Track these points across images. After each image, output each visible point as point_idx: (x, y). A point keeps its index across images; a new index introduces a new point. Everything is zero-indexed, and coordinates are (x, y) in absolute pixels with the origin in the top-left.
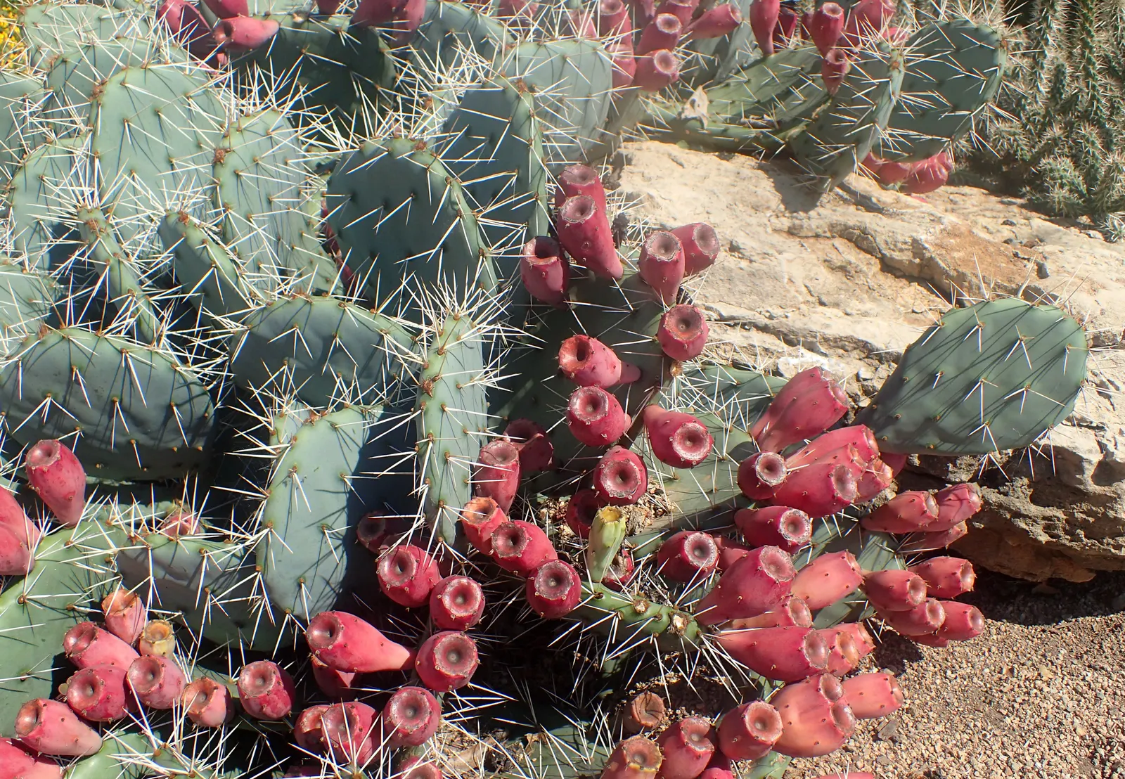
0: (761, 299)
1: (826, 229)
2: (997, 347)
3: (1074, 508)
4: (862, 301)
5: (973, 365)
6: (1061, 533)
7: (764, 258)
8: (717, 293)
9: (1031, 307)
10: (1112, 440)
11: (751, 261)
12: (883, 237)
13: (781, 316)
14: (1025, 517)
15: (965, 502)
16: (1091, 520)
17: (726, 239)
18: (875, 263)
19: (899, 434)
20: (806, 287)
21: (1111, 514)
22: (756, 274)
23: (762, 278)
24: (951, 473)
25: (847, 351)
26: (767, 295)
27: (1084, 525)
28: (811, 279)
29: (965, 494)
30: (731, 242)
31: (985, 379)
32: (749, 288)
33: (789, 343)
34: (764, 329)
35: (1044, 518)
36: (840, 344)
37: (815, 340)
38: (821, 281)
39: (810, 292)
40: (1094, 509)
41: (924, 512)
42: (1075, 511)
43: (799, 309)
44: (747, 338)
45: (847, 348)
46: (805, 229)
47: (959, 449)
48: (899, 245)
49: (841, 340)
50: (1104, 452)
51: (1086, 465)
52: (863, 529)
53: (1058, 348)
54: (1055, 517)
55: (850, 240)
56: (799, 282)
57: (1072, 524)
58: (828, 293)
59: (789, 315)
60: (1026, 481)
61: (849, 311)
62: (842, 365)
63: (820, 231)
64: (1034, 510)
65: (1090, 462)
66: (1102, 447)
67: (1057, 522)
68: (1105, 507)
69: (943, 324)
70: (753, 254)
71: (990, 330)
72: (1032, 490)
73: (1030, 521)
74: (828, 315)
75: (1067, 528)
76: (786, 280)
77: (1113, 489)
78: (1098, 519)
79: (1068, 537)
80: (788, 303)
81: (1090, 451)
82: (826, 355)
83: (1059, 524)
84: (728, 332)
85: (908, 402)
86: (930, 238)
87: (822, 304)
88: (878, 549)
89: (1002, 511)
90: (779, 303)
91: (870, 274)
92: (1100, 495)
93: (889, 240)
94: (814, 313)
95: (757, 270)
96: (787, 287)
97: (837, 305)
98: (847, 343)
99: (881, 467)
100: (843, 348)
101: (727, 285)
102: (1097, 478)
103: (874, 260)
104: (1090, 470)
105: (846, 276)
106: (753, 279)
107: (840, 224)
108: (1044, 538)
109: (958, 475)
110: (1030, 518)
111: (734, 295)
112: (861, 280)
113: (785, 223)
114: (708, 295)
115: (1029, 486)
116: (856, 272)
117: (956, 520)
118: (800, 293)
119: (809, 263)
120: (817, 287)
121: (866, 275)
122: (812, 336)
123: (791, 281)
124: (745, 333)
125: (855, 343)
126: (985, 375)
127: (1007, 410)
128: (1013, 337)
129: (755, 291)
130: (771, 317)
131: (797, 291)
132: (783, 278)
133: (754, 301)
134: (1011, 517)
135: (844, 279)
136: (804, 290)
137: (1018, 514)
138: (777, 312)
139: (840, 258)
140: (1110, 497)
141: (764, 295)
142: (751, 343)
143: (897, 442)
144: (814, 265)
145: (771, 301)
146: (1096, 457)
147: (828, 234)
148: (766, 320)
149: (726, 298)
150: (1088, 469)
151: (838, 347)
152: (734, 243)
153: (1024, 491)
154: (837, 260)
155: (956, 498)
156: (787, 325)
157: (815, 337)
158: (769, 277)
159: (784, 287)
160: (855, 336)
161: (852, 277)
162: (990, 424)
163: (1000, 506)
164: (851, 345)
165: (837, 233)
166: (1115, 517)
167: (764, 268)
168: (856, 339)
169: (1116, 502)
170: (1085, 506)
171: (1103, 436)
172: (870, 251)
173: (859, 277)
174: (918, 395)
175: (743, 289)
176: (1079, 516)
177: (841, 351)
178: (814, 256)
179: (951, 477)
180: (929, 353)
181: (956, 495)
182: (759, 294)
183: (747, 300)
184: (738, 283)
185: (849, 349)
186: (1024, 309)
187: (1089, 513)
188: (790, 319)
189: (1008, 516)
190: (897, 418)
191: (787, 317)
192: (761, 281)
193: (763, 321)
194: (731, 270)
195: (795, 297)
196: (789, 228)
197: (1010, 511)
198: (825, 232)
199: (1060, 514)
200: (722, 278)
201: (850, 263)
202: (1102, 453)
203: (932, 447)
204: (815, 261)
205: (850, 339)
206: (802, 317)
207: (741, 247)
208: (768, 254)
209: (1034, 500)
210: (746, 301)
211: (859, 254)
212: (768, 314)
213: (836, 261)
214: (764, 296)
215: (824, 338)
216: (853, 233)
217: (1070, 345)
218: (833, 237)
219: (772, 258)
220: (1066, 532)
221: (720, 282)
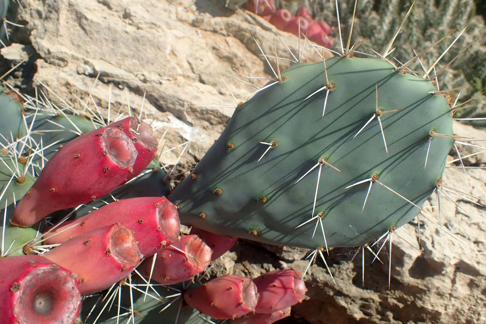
0: (141, 64)
1: (223, 27)
2: (345, 121)
3: (388, 294)
4: (238, 87)
5: (313, 140)
6: (373, 312)
7: (151, 28)
8: (100, 51)
9: (397, 72)
10: (430, 238)
11: (138, 28)
12: (268, 43)
13: (154, 81)
14: (346, 296)
15: (289, 291)
16: (401, 305)
17: (120, 5)
18: (259, 64)
19: (219, 212)
20: (190, 64)
21: (419, 303)
22: (140, 39)
23: (144, 45)
24: (285, 251)
25: (212, 124)
26: (148, 62)
27: (394, 309)
28: (196, 59)
29: (291, 283)
30: (125, 10)
31: (326, 160)
32: (131, 52)
33: (160, 108)
34: (137, 91)
35: (362, 299)
36: (206, 116)
37: (182, 108)
38: (205, 63)
39: (192, 69)
40: (405, 297)
41: (239, 304)
42: (389, 296)
43: (176, 79)
44: (116, 95)
45: (212, 121)
46: (205, 24)
47: (286, 239)
48: (280, 52)
49: (207, 113)
50: (423, 249)
51: (406, 259)
52: (185, 304)
53: (420, 134)
54: (371, 299)
55: (242, 41)
56: (182, 56)
57: (384, 306)
58: (210, 75)
59: (163, 82)
60: (351, 265)
61: (223, 91)
62: (203, 136)
63: (218, 28)
64: (354, 291)
65: (410, 257)
66: (422, 244)
67: (372, 303)
68: (415, 297)
69: (283, 79)
70: (141, 22)
71: (340, 96)
72: (355, 273)
73: (349, 301)
74: (201, 89)
75: (380, 309)
76: (168, 51)
77: (425, 282)
78: (406, 306)
79: (379, 317)
80: (167, 72)
81: (412, 247)
82: (191, 124)
83: (373, 305)
84: (99, 87)
85: (231, 177)
86: (304, 52)
87: (202, 81)
88: (202, 321)
89: (327, 289)
90: (158, 70)
91: (253, 71)
92: (413, 287)
93: (273, 47)
94: (189, 85)
95: (141, 37)
96: (168, 57)
97: (214, 85)
98: (212, 117)
99: (200, 246)
100: (209, 120)
101: (111, 46)
102: (414, 272)
103: (258, 61)
104: (409, 264)
105: (232, 67)
106: (137, 44)
107: (235, 26)
108: (358, 315)
109: (291, 254)
110: (350, 297)
111: (116, 56)
112: (245, 73)
113: (191, 17)
114: (89, 50)
115: (353, 270)
116: (241, 66)
117: (278, 307)
118: (181, 67)
119: (197, 45)
120: (200, 67)
121: (249, 71)
122: (180, 105)
123: (173, 53)
124: (117, 91)
125: (220, 117)
126: (326, 155)
127: (346, 202)
128: (368, 110)
129: (137, 56)
130: (145, 81)
131: (178, 64)
132: (165, 48)
133: (134, 65)
134: (334, 294)
135: (230, 69)
136: (186, 66)
137: (339, 293)
138: (154, 77)
139: (227, 48)
140: (421, 289)
141: (145, 60)
142: (119, 100)
143: (218, 222)
144: (202, 48)
145: (151, 68)
146: (416, 253)
147: (224, 32)
148: (140, 82)
149: (107, 58)
150: (408, 263)
151: (204, 119)
152: (128, 11)
153: (348, 273)
154: (225, 51)
155: (280, 286)
156: (159, 90)
157: (183, 106)
158: (152, 45)
159: (166, 57)
160: (221, 111)
161: (237, 69)
162: (324, 216)
163: (326, 284)
164: (216, 119)
165: (231, 32)
166: (422, 307)
167: (149, 35)
168: (221, 114)
169: (425, 294)
170: (398, 293)
171: (422, 234)
172: (256, 52)
173: (243, 70)
174: (244, 169)
175: (126, 51)
176: (392, 301)
177: (206, 124)
178: (203, 41)
179: (285, 255)
180: (263, 116)
181: (281, 282)
182: (140, 59)
183: (128, 62)
184: (121, 45)
185: (214, 122)
186: (388, 73)
187: (400, 300)
188: (163, 86)
189: (331, 293)
190: (216, 193)
191: (161, 83)
192: (145, 47)
193: (136, 82)
194: (116, 32)
195: (174, 68)
196: (193, 21)
197: (332, 288)
198: (221, 29)
199: (375, 297)
200: (107, 37)
201: (236, 56)
202: (421, 249)
203: (256, 233)
204: (204, 45)
205: (214, 112)
206: (177, 86)
207: (132, 14)
208: (155, 25)
209: (356, 282)
210: (126, 63)
211: (247, 53)
212: (142, 78)
213: (223, 51)
214: (145, 62)
215: (191, 108)
216: (244, 35)
217: (435, 130)
218: (228, 36)
219: (159, 30)
220: (378, 312)
221: (104, 41)
